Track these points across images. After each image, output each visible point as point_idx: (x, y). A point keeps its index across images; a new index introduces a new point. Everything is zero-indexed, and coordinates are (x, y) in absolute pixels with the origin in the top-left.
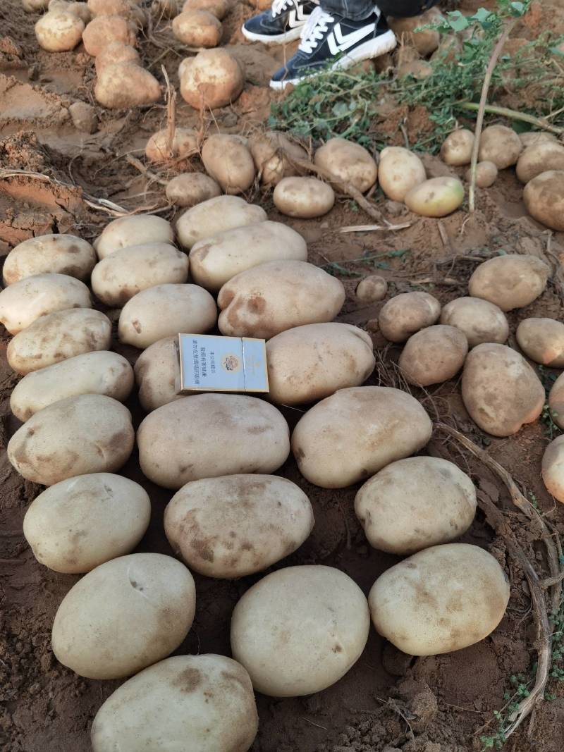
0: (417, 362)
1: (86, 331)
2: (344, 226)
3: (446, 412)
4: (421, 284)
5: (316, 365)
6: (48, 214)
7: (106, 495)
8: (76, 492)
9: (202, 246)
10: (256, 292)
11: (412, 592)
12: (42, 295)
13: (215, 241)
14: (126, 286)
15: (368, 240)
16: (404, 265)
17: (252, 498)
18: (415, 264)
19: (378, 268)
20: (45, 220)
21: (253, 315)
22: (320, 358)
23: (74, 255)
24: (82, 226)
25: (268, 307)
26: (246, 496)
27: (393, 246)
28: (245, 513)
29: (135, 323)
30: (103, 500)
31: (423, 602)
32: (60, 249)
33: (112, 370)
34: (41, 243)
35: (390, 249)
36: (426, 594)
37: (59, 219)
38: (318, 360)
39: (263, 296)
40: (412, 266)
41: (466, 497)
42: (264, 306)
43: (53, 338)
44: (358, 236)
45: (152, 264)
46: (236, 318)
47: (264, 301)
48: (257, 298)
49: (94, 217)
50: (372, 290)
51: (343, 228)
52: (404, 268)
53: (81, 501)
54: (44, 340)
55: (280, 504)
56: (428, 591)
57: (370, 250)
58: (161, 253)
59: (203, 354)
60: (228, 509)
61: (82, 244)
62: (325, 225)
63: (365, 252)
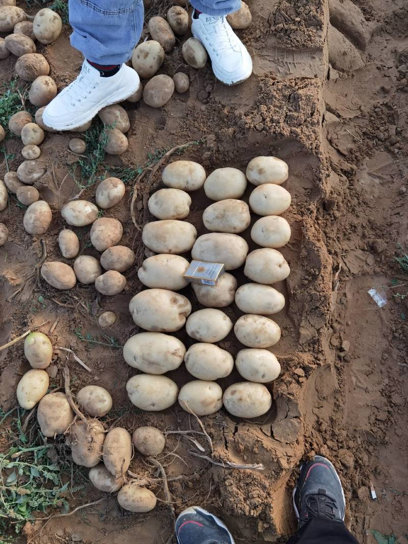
2: (88, 371)
6: (236, 440)
10: (172, 305)
25: (170, 298)
27: (77, 343)
30: (266, 228)
37: (232, 435)
39: (170, 303)
43: (260, 323)
44: (86, 361)
50: (110, 316)
58: (197, 356)
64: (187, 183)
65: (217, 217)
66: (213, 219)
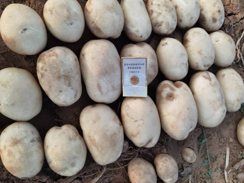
0: (136, 166)
1: (162, 22)
2: (230, 149)
3: (115, 174)
4: (189, 179)
5: (133, 119)
6: (239, 11)
7: (69, 22)
8: (70, 11)
9: (211, 77)
10: (177, 97)
11: (19, 138)
12: (185, 5)
13: (212, 83)
14: (190, 41)
15: (220, 160)
16: (202, 174)
17: (62, 80)
18: (201, 179)
19: (204, 161)
20: (235, 10)
21: (166, 94)
22: (136, 121)
23: (211, 20)
24: (232, 25)
25: (169, 102)
26: (63, 78)
27: (215, 171)
28: (55, 76)
29: (166, 43)
30: (65, 21)
31: (13, 141)
32: (214, 14)
33: (138, 31)
34: (217, 5)
35: (214, 169)
36: (16, 143)
37: (236, 16)
38: (135, 120)
39: (174, 100)
40: (201, 177)
41: (61, 170)
42: (170, 100)
43: (159, 9)
44: (223, 155)
45: (199, 53)
46: (165, 87)
47: (172, 100)
48: (174, 97)
49: (238, 32)
50: (187, 155)
51: (229, 149)
52: (201, 173)
53: (65, 12)
54: (159, 5)
55: (61, 91)
56: (17, 144)
57: (214, 159)
58: (206, 57)
59: (137, 68)
60: (57, 69)
61: (219, 25)
62: (231, 140)
63: (213, 156)
64: (32, 141)
65: (70, 85)
66: (72, 89)
